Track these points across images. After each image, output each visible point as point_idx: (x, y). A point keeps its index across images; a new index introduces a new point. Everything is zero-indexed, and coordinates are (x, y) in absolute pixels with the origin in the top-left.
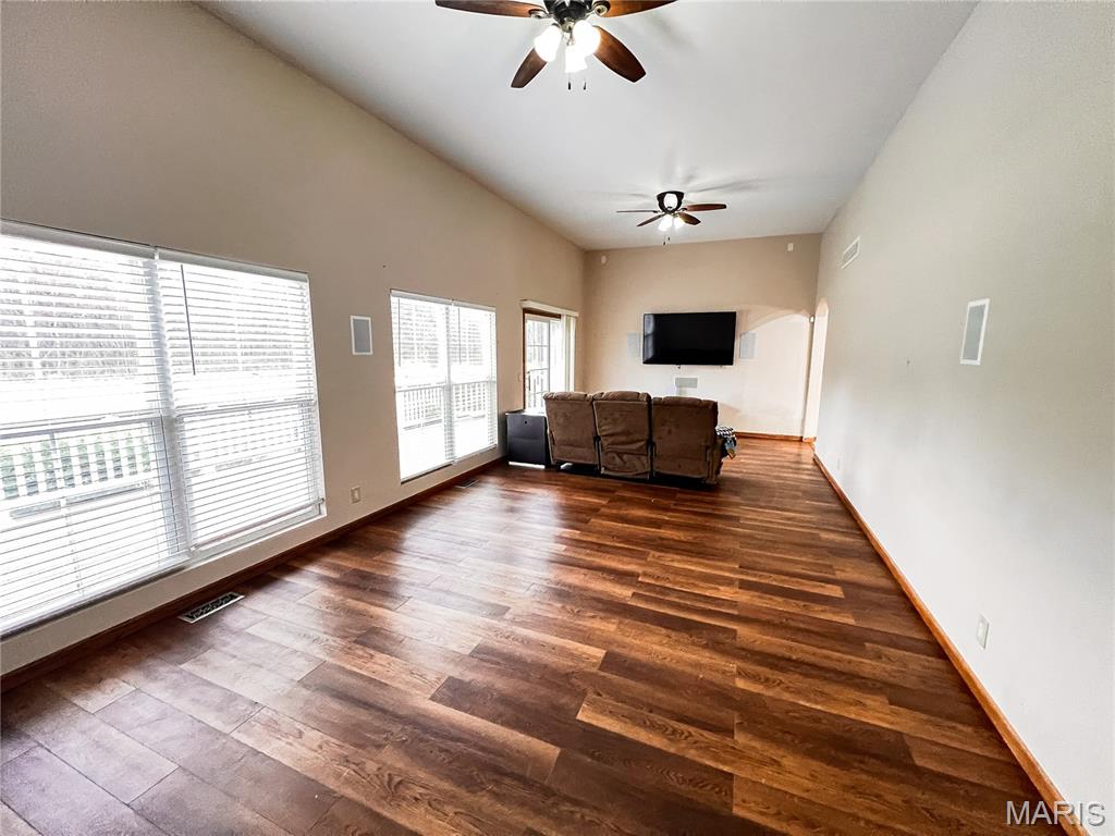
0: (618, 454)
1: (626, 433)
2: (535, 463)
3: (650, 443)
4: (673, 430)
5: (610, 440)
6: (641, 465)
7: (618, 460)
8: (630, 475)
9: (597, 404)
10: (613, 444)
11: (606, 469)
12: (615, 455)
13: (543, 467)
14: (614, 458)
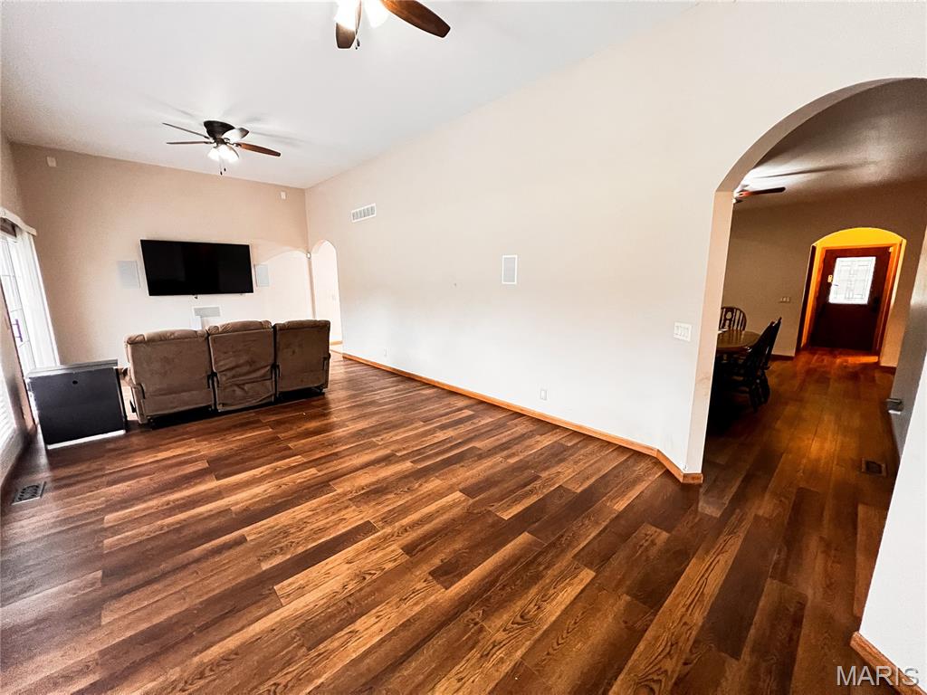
0: (238, 386)
1: (251, 363)
2: (106, 432)
3: (275, 366)
4: (297, 350)
5: (229, 374)
6: (267, 390)
7: (239, 392)
8: (254, 402)
9: (214, 340)
10: (234, 377)
11: (224, 405)
12: (236, 388)
13: (122, 432)
14: (234, 391)
